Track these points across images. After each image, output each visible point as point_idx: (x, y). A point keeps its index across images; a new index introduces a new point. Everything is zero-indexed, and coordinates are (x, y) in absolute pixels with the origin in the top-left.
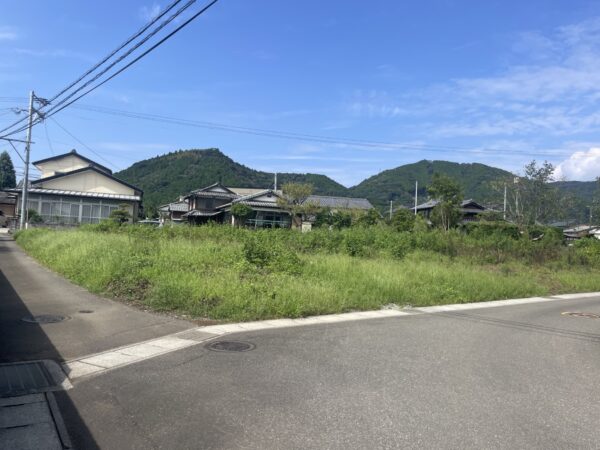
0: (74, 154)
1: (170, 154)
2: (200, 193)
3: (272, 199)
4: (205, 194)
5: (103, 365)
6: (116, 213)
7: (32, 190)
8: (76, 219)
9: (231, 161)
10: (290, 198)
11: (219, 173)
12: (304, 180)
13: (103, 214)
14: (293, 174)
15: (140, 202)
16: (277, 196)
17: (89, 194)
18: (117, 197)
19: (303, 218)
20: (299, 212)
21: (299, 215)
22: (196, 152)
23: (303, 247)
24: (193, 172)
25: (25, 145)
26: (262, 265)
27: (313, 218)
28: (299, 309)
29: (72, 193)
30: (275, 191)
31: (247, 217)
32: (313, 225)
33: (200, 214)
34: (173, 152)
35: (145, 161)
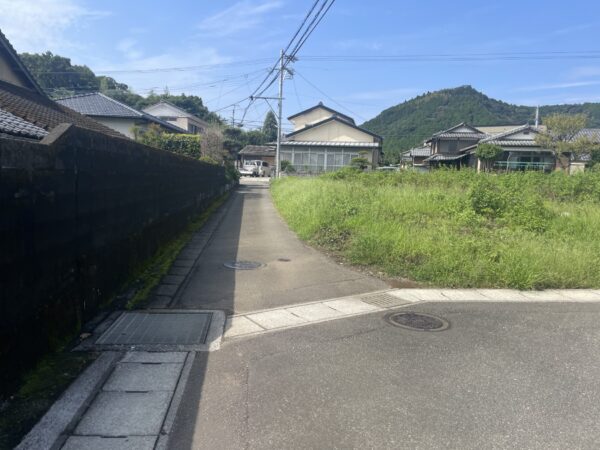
0: (321, 106)
1: (418, 97)
2: (442, 135)
3: (530, 136)
4: (450, 135)
5: (264, 325)
6: (356, 161)
7: (286, 143)
8: (322, 168)
9: (485, 98)
10: (554, 134)
11: (471, 112)
12: (581, 111)
13: (346, 162)
14: (566, 105)
15: (380, 148)
16: (536, 132)
17: (333, 144)
18: (357, 144)
19: (573, 158)
20: (566, 150)
21: (567, 154)
22: (446, 92)
23: (562, 194)
24: (442, 114)
25: (277, 102)
26: (493, 216)
27: (587, 157)
28: (532, 278)
29: (319, 144)
30: (536, 126)
31: (496, 159)
32: (587, 166)
33: (442, 158)
34: (421, 95)
35: (393, 108)
